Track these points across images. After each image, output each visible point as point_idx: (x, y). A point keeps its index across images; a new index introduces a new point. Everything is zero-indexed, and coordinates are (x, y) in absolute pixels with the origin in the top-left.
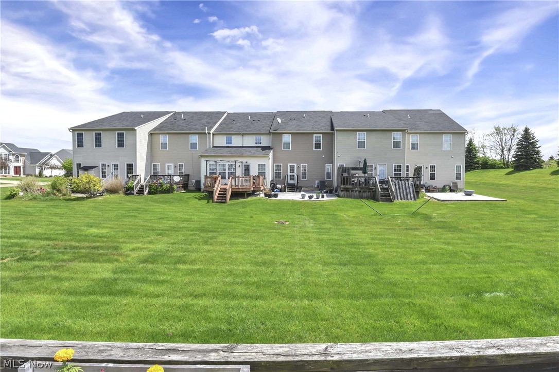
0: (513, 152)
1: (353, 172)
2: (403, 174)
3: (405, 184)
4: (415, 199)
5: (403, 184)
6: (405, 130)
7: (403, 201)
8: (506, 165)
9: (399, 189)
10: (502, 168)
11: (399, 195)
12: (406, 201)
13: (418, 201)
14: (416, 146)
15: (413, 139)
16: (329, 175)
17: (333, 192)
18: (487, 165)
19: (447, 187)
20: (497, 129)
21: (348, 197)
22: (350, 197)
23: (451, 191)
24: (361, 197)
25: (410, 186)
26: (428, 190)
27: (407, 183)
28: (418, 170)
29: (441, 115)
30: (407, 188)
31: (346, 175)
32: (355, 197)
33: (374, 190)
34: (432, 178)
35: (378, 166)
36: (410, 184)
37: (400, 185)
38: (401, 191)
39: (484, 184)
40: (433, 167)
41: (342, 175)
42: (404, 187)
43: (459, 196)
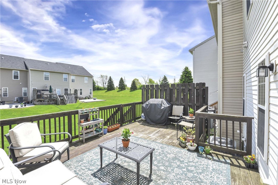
0: (107, 84)
1: (42, 92)
2: (69, 92)
3: (71, 97)
4: (75, 103)
5: (70, 97)
6: (69, 74)
7: (71, 104)
8: (105, 89)
9: (69, 99)
10: (103, 90)
11: (68, 101)
12: (72, 104)
13: (77, 103)
14: (74, 81)
15: (72, 77)
16: (25, 94)
17: (30, 103)
18: (99, 89)
19: (87, 97)
20: (102, 76)
21: (41, 104)
22: (43, 104)
23: (88, 99)
24: (49, 104)
25: (73, 98)
26: (80, 99)
27: (72, 96)
28: (76, 91)
29: (82, 69)
30: (72, 98)
31: (39, 93)
32: (46, 104)
33: (56, 100)
34: (81, 94)
35: (56, 89)
36: (73, 97)
37: (69, 97)
38: (70, 100)
39: (98, 95)
40: (81, 90)
41: (37, 93)
42: (70, 98)
43: (92, 100)
